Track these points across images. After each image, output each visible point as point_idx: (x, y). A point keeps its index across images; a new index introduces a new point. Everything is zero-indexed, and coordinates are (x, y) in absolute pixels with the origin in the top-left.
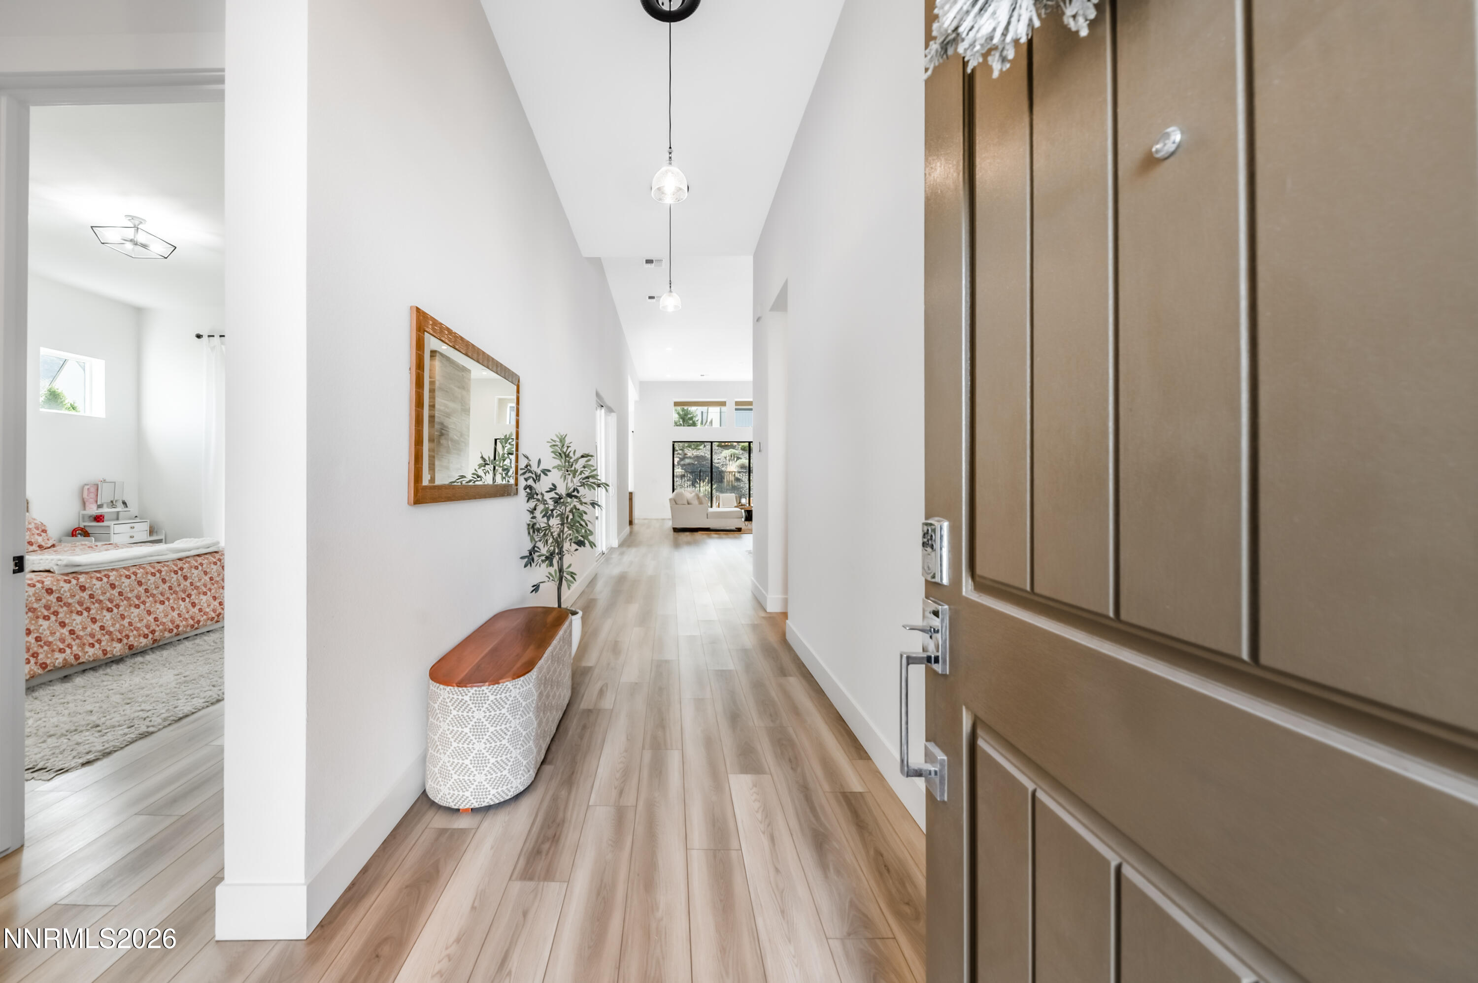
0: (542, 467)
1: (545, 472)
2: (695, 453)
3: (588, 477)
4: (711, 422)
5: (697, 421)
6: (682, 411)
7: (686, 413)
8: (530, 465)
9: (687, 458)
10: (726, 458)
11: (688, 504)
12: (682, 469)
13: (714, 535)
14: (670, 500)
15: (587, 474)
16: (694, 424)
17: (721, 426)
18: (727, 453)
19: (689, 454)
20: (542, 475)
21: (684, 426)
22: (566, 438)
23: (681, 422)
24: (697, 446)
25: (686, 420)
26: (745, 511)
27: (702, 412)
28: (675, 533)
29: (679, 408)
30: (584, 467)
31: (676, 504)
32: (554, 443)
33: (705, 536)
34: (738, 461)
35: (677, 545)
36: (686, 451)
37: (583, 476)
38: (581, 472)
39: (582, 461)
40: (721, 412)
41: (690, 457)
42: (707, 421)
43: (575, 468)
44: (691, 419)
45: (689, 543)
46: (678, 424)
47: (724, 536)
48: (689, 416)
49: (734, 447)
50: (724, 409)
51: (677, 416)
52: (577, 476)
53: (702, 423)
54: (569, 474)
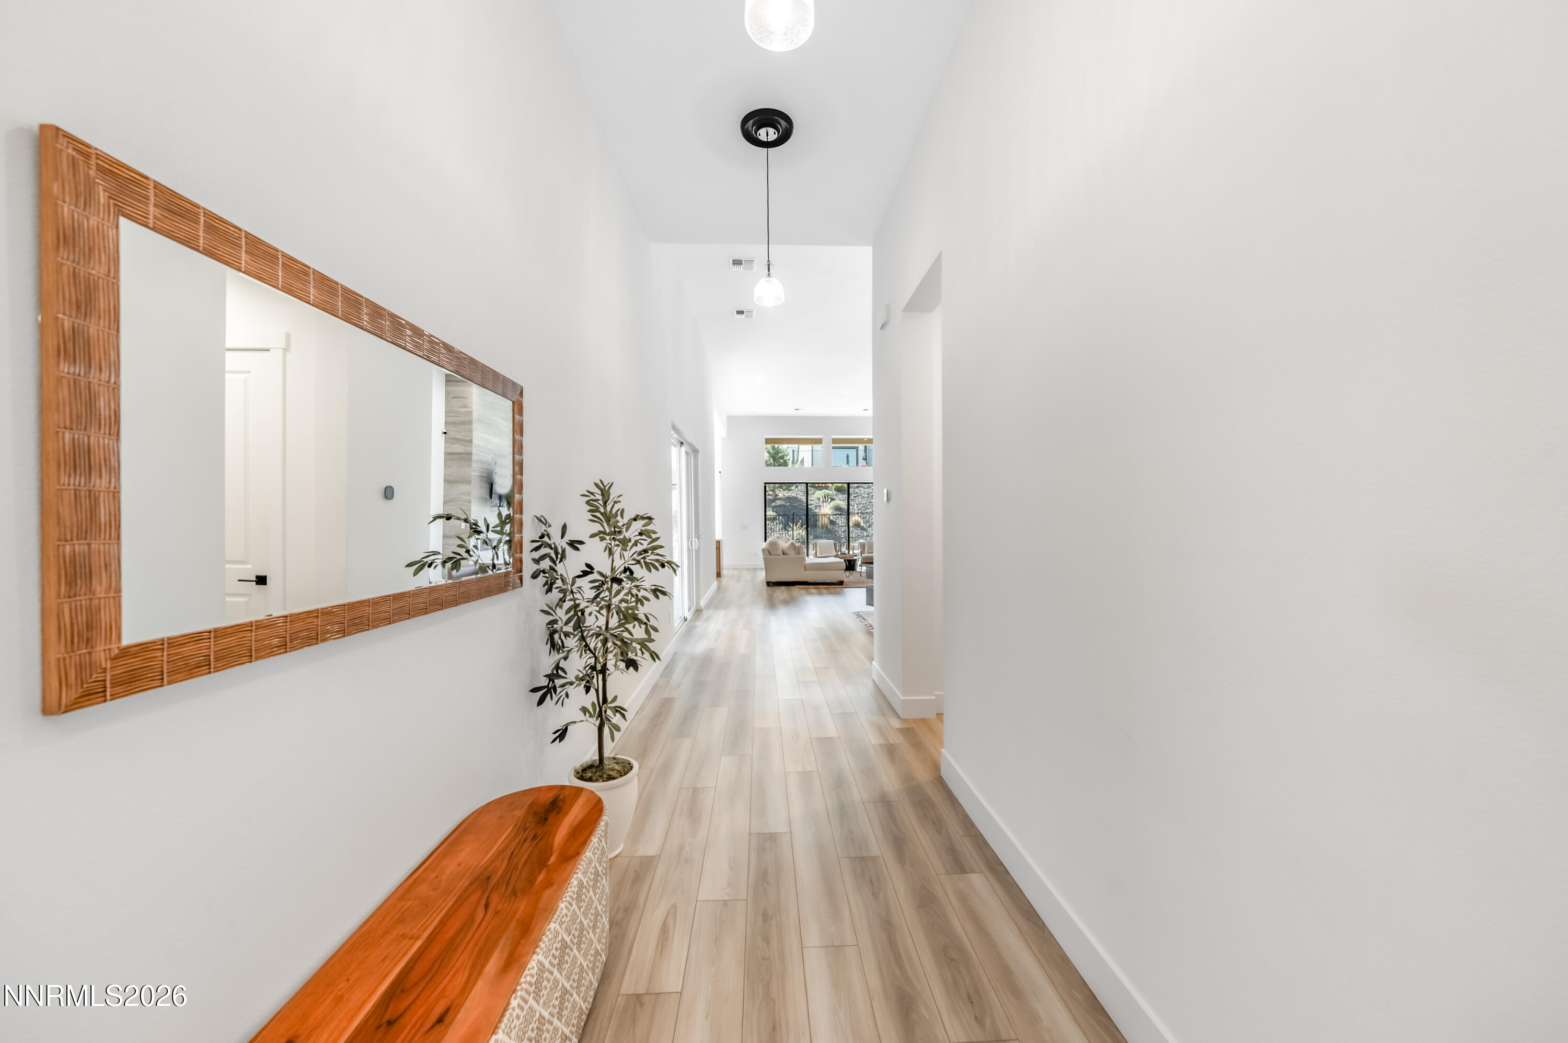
0: (569, 536)
1: (574, 544)
2: (787, 494)
3: (645, 551)
4: (802, 461)
5: (789, 460)
6: (773, 449)
7: (777, 452)
8: (548, 536)
9: (778, 499)
10: (819, 499)
11: (784, 554)
12: (773, 511)
13: (812, 589)
14: (763, 550)
15: (645, 545)
16: (785, 464)
17: (812, 466)
18: (819, 494)
19: (781, 495)
20: (569, 550)
21: (775, 466)
22: (611, 491)
23: (772, 461)
24: (789, 487)
25: (777, 459)
26: (845, 561)
27: (793, 451)
28: (769, 588)
29: (769, 446)
30: (641, 534)
31: (770, 554)
32: (592, 497)
33: (803, 592)
34: (832, 503)
35: (772, 605)
36: (777, 492)
37: (639, 548)
38: (636, 544)
39: (638, 526)
40: (812, 451)
41: (781, 499)
42: (797, 460)
43: (624, 536)
44: (782, 457)
45: (786, 602)
46: (769, 463)
47: (824, 591)
48: (780, 455)
49: (827, 488)
50: (817, 447)
51: (767, 455)
52: (628, 548)
53: (793, 462)
54: (618, 545)
